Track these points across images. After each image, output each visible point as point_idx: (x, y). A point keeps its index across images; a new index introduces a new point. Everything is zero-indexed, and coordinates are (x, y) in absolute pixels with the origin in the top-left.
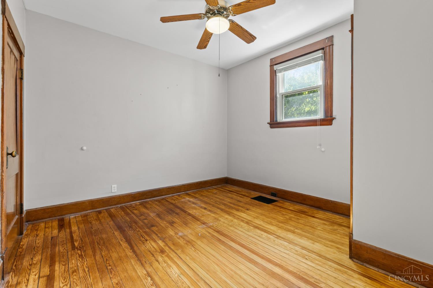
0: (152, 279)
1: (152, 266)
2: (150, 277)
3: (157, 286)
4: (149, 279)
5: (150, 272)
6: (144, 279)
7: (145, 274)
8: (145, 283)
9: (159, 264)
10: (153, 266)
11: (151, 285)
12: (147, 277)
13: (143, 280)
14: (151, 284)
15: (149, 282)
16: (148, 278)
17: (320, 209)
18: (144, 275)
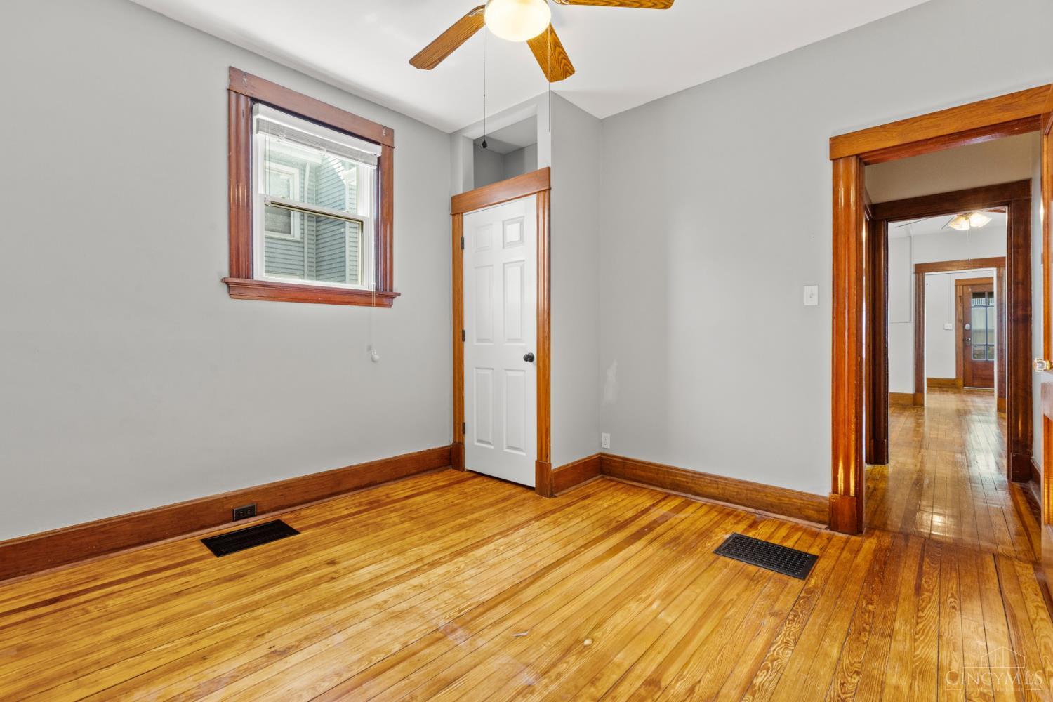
0: (753, 675)
1: (718, 694)
2: (752, 682)
3: (762, 661)
4: (757, 681)
5: (738, 690)
6: (767, 690)
7: (754, 696)
8: (774, 684)
9: (699, 682)
10: (716, 692)
11: (768, 672)
12: (757, 688)
13: (770, 689)
14: (765, 671)
15: (765, 677)
16: (758, 684)
17: (372, 487)
18: (757, 695)
